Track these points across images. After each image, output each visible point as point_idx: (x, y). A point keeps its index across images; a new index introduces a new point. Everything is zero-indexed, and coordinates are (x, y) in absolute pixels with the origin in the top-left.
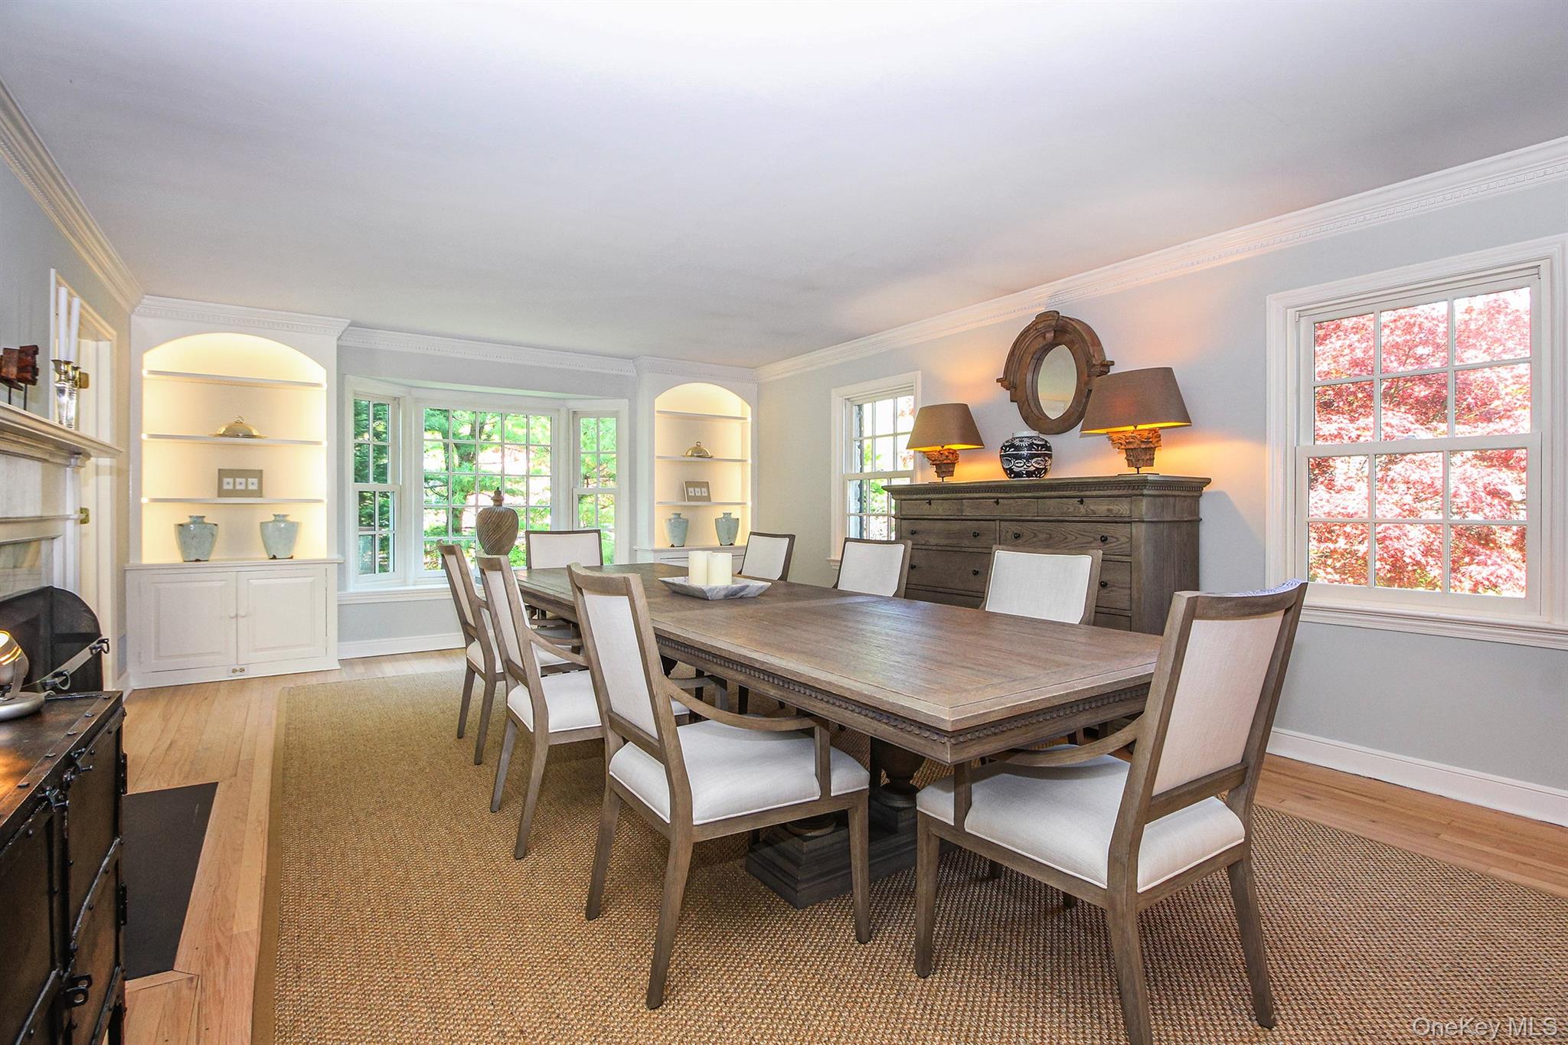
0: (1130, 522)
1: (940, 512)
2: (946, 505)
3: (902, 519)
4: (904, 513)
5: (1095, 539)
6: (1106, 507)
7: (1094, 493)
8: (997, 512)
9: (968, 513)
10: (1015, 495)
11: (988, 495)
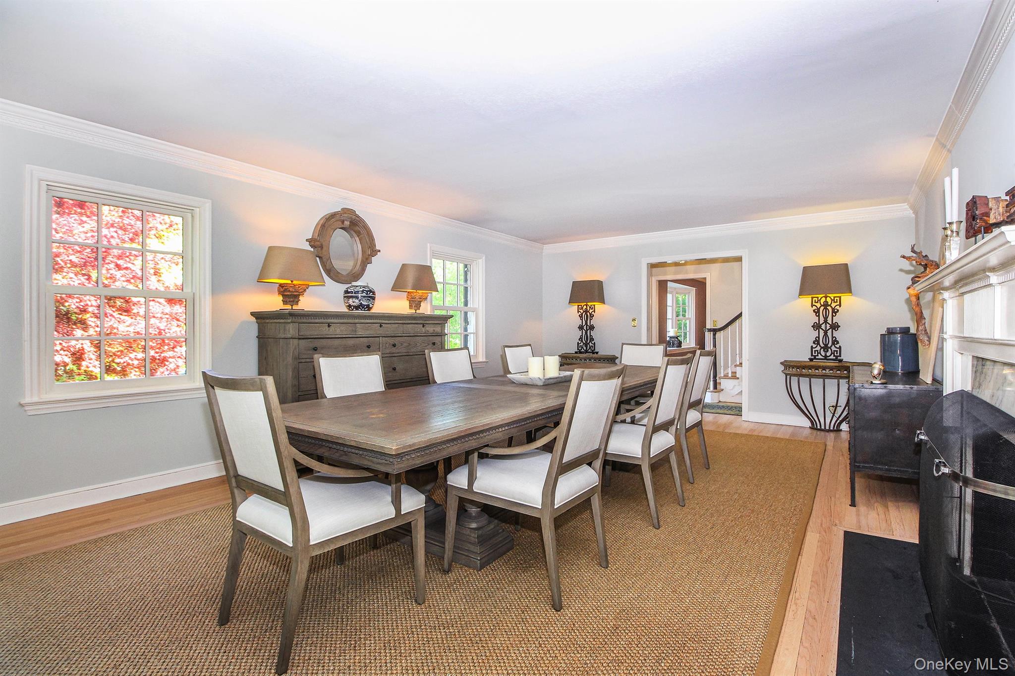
0: (441, 336)
1: (338, 331)
2: (343, 327)
3: (299, 339)
4: (301, 333)
5: (429, 344)
6: (433, 329)
7: (430, 322)
8: (381, 331)
9: (360, 333)
10: (393, 322)
11: (375, 321)
